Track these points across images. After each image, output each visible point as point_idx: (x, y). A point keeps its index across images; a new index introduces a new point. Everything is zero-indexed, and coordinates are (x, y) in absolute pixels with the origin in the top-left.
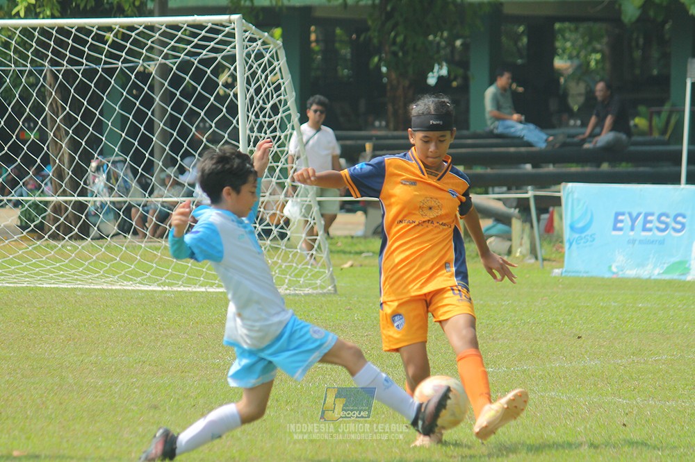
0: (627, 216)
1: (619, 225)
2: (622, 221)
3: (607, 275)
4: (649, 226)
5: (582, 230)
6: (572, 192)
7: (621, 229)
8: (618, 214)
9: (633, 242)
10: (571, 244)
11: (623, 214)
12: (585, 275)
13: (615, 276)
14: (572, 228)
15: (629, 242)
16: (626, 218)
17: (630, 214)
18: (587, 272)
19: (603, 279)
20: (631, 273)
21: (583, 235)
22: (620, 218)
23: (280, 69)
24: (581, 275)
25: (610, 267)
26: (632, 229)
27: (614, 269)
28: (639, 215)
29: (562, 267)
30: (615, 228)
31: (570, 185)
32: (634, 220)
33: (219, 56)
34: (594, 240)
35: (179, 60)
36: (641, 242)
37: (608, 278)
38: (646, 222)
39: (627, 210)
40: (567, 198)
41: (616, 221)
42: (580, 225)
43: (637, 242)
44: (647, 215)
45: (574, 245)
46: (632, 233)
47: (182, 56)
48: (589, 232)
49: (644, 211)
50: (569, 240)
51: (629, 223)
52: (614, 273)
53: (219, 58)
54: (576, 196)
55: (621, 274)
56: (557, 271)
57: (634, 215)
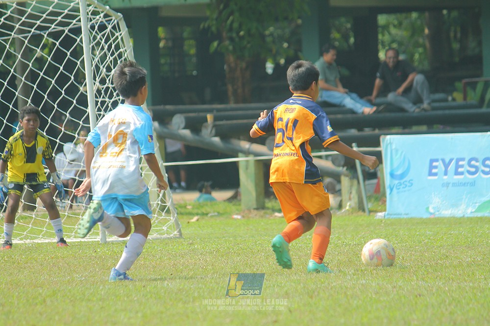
0: (441, 162)
1: (434, 171)
2: (436, 167)
3: (426, 216)
4: (460, 170)
5: (402, 176)
6: (391, 143)
7: (436, 174)
8: (432, 161)
9: (447, 185)
10: (391, 190)
11: (437, 160)
12: (405, 217)
13: (432, 216)
14: (392, 175)
15: (443, 185)
16: (439, 164)
17: (443, 161)
18: (407, 214)
19: (421, 218)
20: (447, 213)
21: (402, 181)
22: (435, 164)
23: (122, 38)
24: (402, 217)
25: (428, 208)
26: (446, 174)
27: (431, 210)
28: (451, 160)
29: (385, 210)
30: (431, 174)
31: (388, 137)
32: (447, 166)
33: (66, 30)
34: (412, 184)
35: (30, 35)
36: (454, 185)
37: (427, 219)
38: (458, 166)
39: (440, 157)
40: (386, 149)
41: (431, 167)
42: (399, 172)
43: (451, 185)
44: (458, 160)
45: (395, 190)
46: (445, 177)
47: (33, 30)
48: (407, 179)
49: (455, 157)
50: (390, 186)
51: (443, 169)
52: (431, 214)
53: (66, 31)
54: (394, 147)
55: (437, 215)
56: (380, 215)
57: (447, 161)
